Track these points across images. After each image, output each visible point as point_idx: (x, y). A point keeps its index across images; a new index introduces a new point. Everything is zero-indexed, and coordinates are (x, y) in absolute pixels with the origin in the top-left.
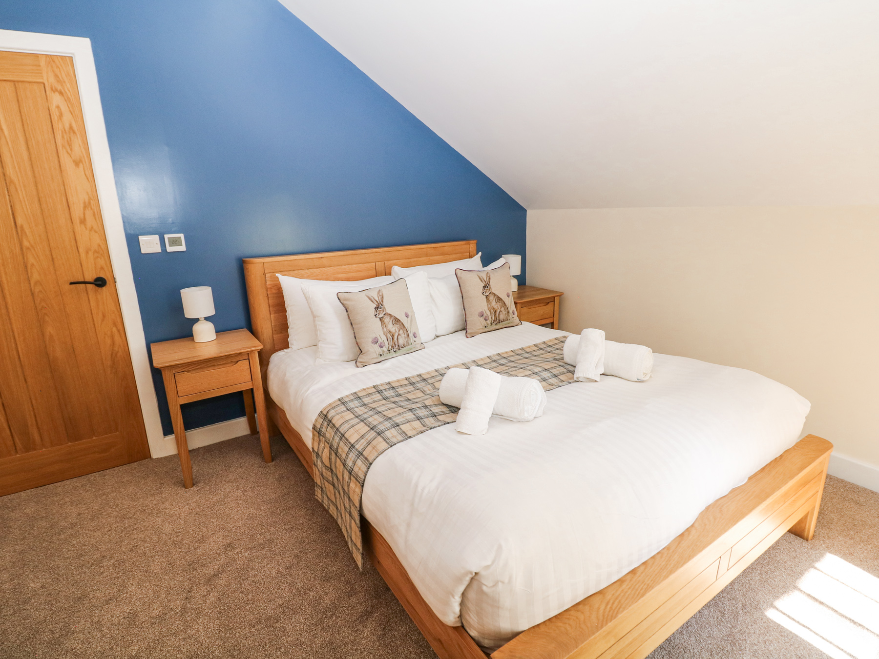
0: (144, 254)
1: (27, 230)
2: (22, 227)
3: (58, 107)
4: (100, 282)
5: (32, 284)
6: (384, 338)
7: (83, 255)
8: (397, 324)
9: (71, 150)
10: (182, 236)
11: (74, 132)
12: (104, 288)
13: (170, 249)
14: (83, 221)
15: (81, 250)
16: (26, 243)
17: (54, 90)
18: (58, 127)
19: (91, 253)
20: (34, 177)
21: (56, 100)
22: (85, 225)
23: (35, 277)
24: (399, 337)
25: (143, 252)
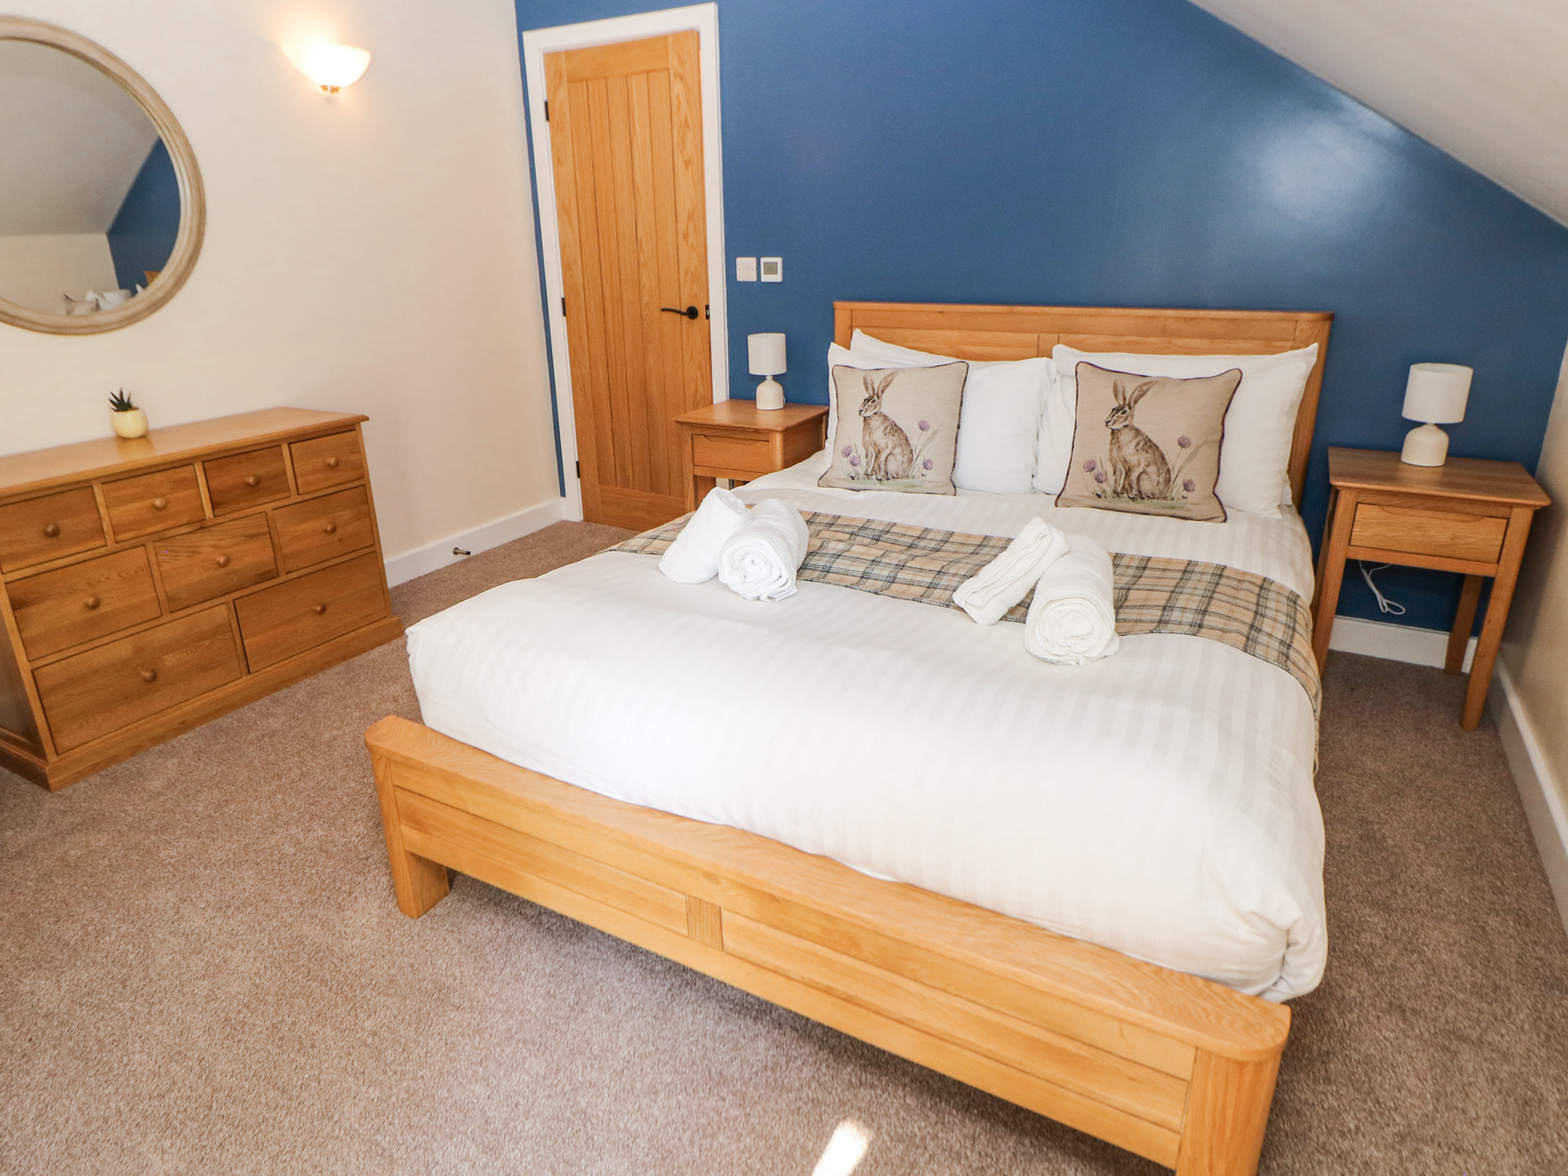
0: (740, 282)
1: (644, 244)
2: (641, 240)
3: (678, 97)
4: (692, 313)
5: (643, 304)
6: (862, 452)
7: (682, 277)
8: (893, 435)
9: (684, 148)
10: (779, 260)
11: (688, 126)
12: (695, 320)
13: (765, 278)
14: (686, 237)
15: (681, 271)
16: (642, 260)
17: (676, 76)
18: (676, 120)
19: (689, 276)
20: (654, 184)
21: (677, 87)
22: (687, 241)
23: (646, 298)
24: (890, 458)
25: (739, 279)
